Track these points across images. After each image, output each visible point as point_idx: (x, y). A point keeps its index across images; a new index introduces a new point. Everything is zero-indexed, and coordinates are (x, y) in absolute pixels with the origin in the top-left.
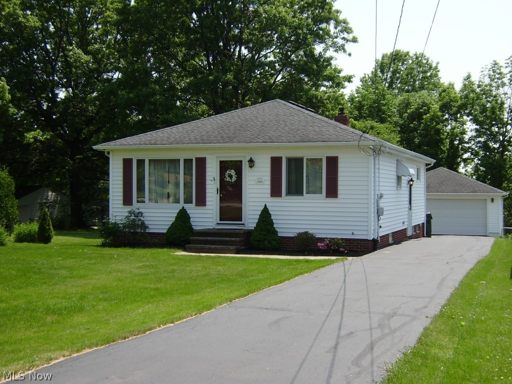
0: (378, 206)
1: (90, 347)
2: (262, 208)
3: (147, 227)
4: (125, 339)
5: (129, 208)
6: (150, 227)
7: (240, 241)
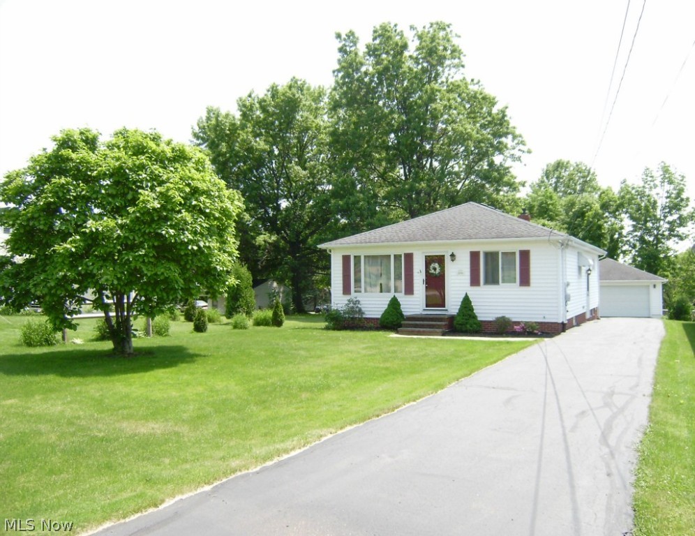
0: (565, 292)
1: (351, 424)
2: (463, 296)
3: (363, 313)
4: (378, 416)
5: (348, 297)
6: (366, 313)
7: (446, 325)
